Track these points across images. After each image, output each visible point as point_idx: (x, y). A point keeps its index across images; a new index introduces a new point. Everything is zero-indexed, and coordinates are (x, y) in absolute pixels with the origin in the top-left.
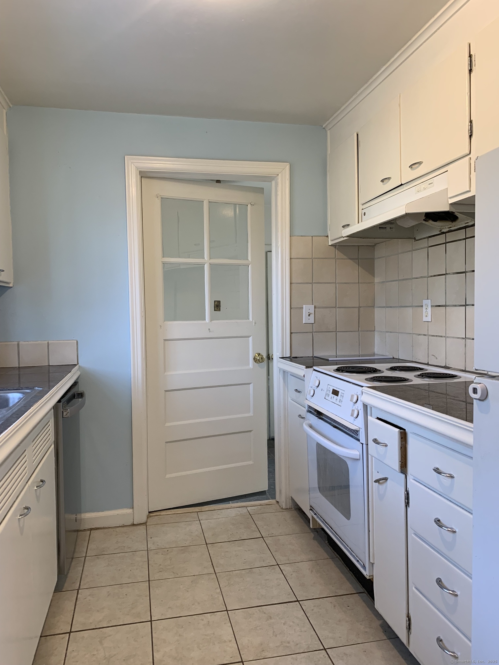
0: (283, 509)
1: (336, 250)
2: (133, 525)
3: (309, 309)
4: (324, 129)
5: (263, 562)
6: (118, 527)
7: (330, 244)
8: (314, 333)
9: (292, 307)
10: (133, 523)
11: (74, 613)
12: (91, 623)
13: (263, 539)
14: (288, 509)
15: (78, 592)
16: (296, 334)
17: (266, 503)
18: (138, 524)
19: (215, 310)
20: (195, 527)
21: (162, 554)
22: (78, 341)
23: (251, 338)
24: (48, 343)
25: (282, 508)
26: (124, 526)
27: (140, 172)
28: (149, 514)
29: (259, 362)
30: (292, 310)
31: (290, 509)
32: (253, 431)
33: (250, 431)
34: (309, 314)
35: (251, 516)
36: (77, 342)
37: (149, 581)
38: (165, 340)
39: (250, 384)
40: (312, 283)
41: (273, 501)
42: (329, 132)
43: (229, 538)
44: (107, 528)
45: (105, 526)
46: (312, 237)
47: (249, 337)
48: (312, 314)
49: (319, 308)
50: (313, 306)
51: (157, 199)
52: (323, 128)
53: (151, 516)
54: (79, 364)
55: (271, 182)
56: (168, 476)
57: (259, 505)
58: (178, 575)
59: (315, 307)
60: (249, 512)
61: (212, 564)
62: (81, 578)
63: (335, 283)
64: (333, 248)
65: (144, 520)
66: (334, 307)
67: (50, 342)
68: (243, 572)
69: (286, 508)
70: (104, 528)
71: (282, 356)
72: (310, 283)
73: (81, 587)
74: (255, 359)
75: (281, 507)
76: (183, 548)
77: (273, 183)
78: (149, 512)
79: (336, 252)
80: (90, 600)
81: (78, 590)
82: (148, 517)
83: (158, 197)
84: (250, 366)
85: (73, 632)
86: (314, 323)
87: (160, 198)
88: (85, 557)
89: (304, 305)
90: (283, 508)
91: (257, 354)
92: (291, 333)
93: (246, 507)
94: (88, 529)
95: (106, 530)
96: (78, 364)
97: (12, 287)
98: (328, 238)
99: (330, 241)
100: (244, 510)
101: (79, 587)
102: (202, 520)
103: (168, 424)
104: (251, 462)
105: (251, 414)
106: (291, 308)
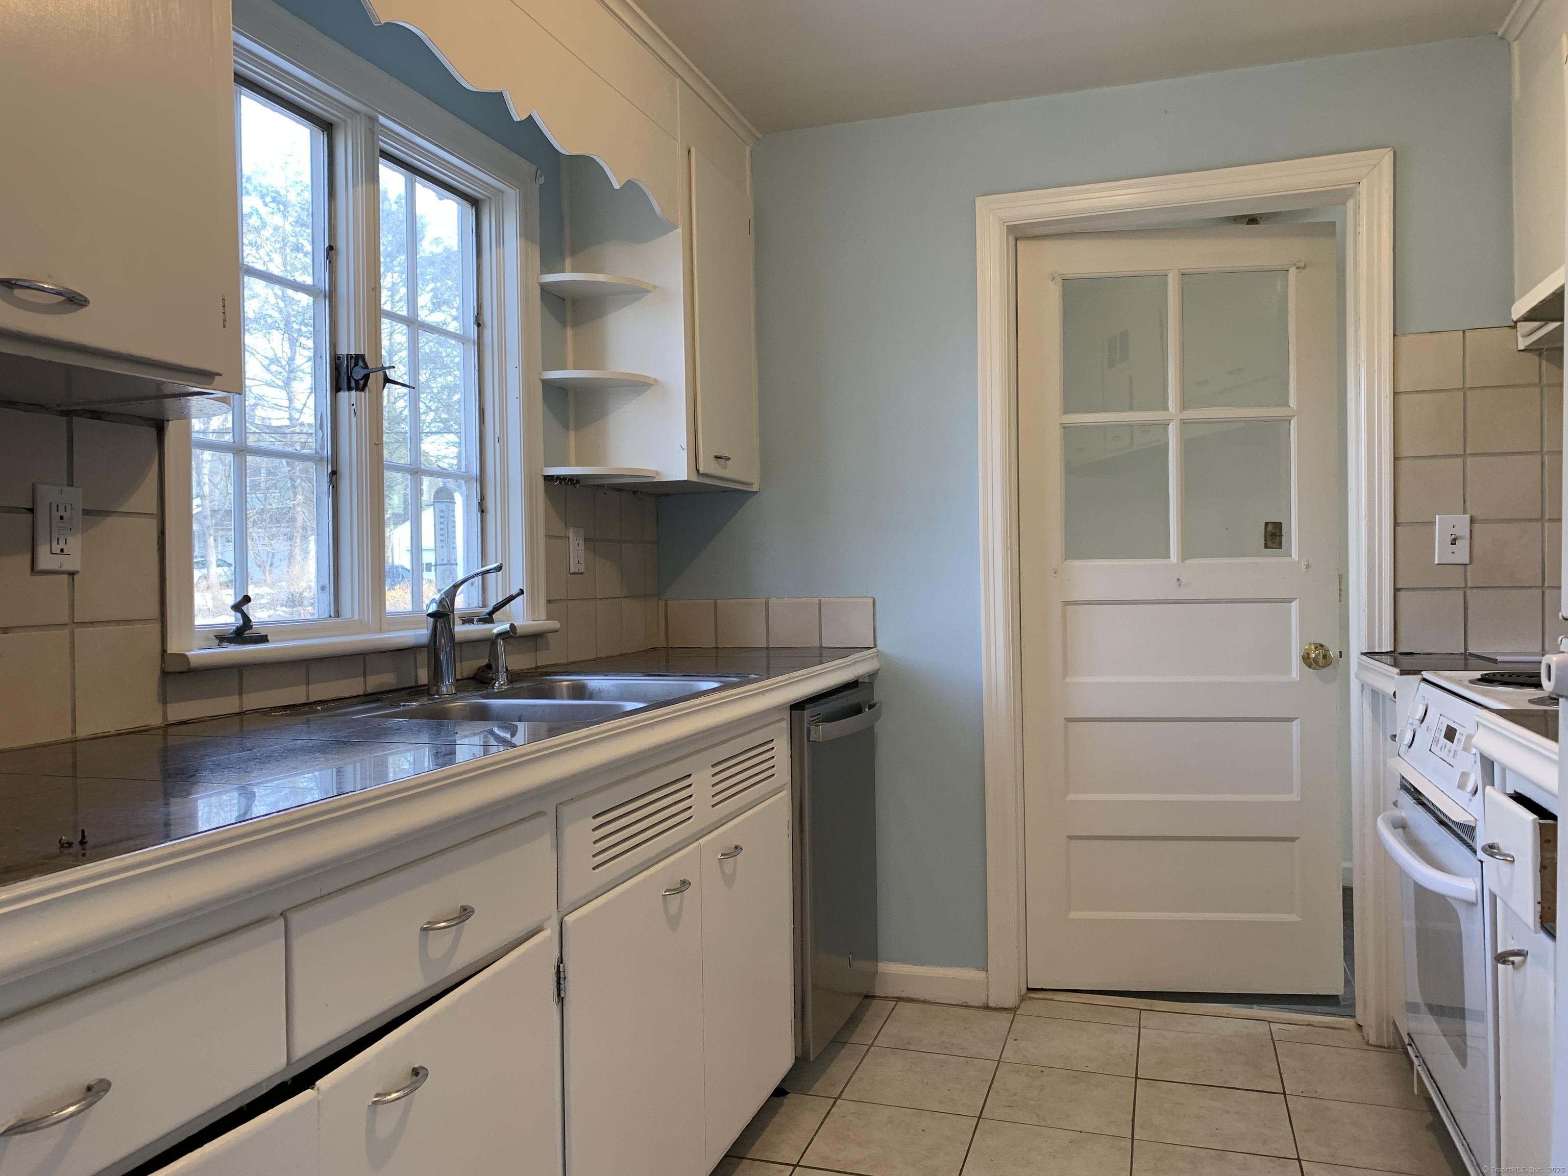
0: (1371, 1045)
1: (1544, 363)
2: (987, 1008)
3: (1454, 526)
4: (1504, 39)
5: (1263, 1144)
6: (954, 1005)
7: (1521, 347)
8: (1468, 592)
9: (1400, 520)
10: (987, 1004)
11: (815, 1135)
12: (839, 1161)
13: (1285, 1097)
14: (1385, 1048)
15: (835, 1102)
16: (1410, 593)
17: (1328, 1023)
18: (998, 1007)
19: (1266, 547)
20: (1124, 1040)
21: (1027, 1075)
22: (876, 599)
23: (1294, 605)
24: (820, 601)
25: (1368, 1041)
26: (966, 1006)
27: (1011, 229)
28: (1027, 993)
29: (1318, 667)
30: (1399, 529)
31: (1389, 1047)
32: (1298, 840)
33: (1293, 839)
34: (1455, 539)
35: (1274, 1043)
36: (874, 601)
37: (979, 1118)
38: (1067, 603)
39: (1291, 720)
40: (1464, 455)
41: (1348, 1022)
42: (1516, 46)
43: (1196, 1077)
44: (932, 1003)
45: (928, 998)
46: (1464, 331)
47: (1290, 601)
48: (1462, 538)
49: (1486, 521)
50: (1467, 517)
51: (1051, 283)
52: (1500, 38)
53: (1031, 998)
54: (878, 647)
55: (1345, 204)
56: (1074, 915)
57: (1307, 1023)
58: (1045, 1121)
59: (1472, 521)
60: (1271, 1034)
61: (1133, 1121)
62: (849, 1080)
63: (1541, 452)
64: (1532, 358)
65: (1011, 1000)
66: (1536, 520)
67: (823, 600)
68: (1203, 1153)
69: (1379, 1043)
70: (925, 1002)
71: (1369, 647)
72: (1457, 456)
73: (843, 1096)
74: (1306, 659)
75: (1366, 1039)
76: (1076, 1074)
77: (1350, 204)
78: (1029, 989)
79: (1544, 368)
80: (850, 1122)
81: (836, 1099)
82: (1023, 999)
83: (1053, 279)
84: (1294, 675)
85: (801, 1166)
86: (1467, 562)
87: (1059, 280)
88: (872, 1045)
89: (1437, 516)
90: (1370, 1042)
91: (1314, 644)
92: (1396, 590)
93: (1269, 1022)
94: (893, 997)
95: (927, 1006)
96: (875, 646)
97: (757, 492)
98: (1514, 331)
99: (1520, 339)
100: (1263, 1028)
101: (840, 1095)
102: (1145, 1028)
103: (1071, 797)
104: (1294, 918)
105: (1295, 797)
106: (1396, 524)
